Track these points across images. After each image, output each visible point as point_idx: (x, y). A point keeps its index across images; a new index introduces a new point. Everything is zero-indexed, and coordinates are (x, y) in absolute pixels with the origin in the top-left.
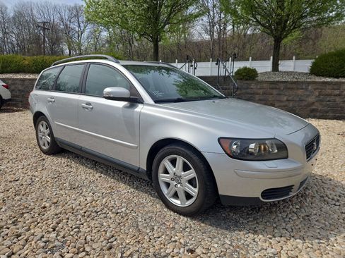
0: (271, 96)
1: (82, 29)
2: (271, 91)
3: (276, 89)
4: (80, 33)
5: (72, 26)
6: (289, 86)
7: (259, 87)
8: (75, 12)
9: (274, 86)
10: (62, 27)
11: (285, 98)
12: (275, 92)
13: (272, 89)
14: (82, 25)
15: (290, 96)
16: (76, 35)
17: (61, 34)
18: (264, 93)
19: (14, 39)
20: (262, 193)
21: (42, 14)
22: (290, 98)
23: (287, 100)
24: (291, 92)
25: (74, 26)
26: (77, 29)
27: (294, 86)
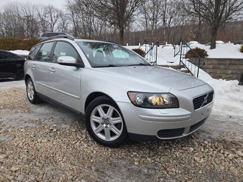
0: (218, 70)
1: (54, 21)
2: (219, 66)
3: (223, 64)
4: (52, 24)
5: (46, 19)
6: (233, 62)
7: (209, 63)
8: (48, 10)
9: (221, 62)
10: (39, 20)
11: (230, 72)
12: (222, 67)
13: (220, 64)
14: (54, 19)
15: (234, 70)
16: (50, 26)
17: (38, 25)
18: (213, 68)
19: (4, 28)
20: (158, 132)
21: (25, 11)
22: (234, 72)
23: (232, 73)
24: (235, 67)
25: (48, 19)
26: (50, 22)
27: (237, 62)
